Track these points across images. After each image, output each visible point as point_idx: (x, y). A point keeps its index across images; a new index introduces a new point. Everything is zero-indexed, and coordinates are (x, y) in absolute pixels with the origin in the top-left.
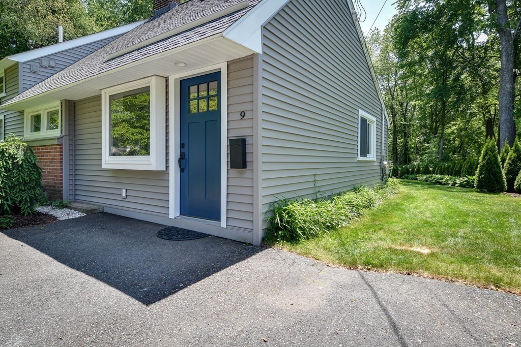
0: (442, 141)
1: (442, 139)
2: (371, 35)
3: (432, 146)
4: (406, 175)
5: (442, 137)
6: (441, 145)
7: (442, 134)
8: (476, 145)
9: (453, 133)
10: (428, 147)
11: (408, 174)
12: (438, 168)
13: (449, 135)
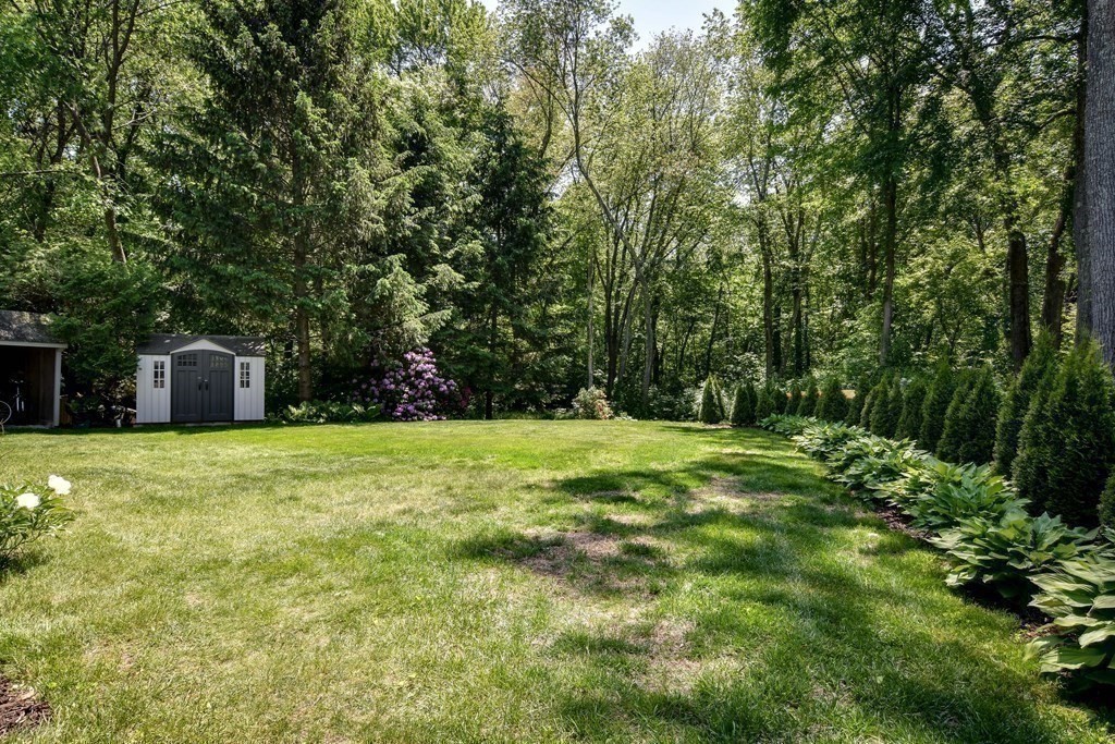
0: (887, 310)
1: (887, 304)
2: (706, 32)
3: (862, 326)
4: (773, 415)
5: (887, 296)
6: (886, 321)
7: (888, 287)
8: (979, 320)
9: (916, 286)
10: (851, 328)
11: (780, 410)
12: (874, 398)
13: (906, 291)
